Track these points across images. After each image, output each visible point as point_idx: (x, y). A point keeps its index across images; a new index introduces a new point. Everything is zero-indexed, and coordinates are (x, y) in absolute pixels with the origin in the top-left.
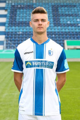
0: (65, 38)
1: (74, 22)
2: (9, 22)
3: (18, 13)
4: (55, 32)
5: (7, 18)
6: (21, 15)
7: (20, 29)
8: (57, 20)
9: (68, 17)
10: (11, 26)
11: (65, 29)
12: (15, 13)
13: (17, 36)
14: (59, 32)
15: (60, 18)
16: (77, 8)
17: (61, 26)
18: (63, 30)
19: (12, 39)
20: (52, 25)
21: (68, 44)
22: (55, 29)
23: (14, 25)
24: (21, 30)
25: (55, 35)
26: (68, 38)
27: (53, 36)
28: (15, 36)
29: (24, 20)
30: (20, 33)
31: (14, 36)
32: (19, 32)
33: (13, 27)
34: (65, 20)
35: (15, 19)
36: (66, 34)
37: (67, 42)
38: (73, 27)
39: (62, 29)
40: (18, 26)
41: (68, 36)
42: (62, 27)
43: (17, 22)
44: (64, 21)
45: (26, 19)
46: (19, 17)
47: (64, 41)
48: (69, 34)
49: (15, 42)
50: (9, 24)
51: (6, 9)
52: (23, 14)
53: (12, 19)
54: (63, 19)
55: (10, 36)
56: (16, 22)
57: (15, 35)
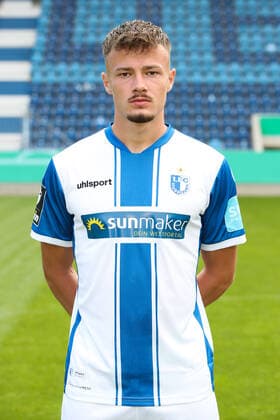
2: (47, 45)
4: (218, 85)
5: (40, 33)
6: (93, 20)
7: (84, 74)
8: (226, 40)
9: (268, 29)
10: (54, 63)
11: (257, 74)
13: (75, 99)
14: (231, 85)
15: (239, 30)
17: (242, 63)
18: (250, 78)
19: (54, 112)
20: (209, 57)
21: (265, 132)
22: (217, 74)
23: (63, 56)
24: (91, 77)
25: (218, 95)
26: (268, 107)
27: (212, 99)
28: (69, 100)
30: (88, 87)
31: (62, 98)
32: (82, 83)
33: (62, 67)
34: (257, 38)
35: (71, 35)
36: (260, 90)
39: (244, 74)
40: (81, 62)
41: (266, 98)
42: (247, 67)
43: (78, 47)
44: (251, 44)
46: (86, 26)
47: (248, 117)
48: (271, 90)
49: (66, 122)
50: (45, 54)
52: (99, 16)
53: (58, 34)
54: (251, 35)
55: (48, 98)
56: (71, 44)
57: (68, 94)
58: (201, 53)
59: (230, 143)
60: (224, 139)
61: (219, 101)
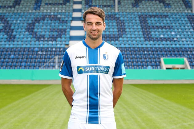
0: (160, 55)
1: (168, 35)
4: (147, 48)
8: (147, 33)
9: (160, 30)
11: (159, 45)
14: (151, 48)
15: (150, 30)
16: (169, 18)
17: (153, 41)
18: (157, 46)
20: (142, 39)
21: (165, 63)
22: (146, 45)
25: (148, 51)
26: (164, 55)
27: (146, 52)
34: (157, 33)
36: (161, 50)
37: (164, 60)
38: (168, 42)
39: (155, 44)
41: (163, 52)
42: (155, 42)
45: (109, 32)
47: (159, 58)
48: (164, 50)
54: (155, 32)
58: (140, 38)
59: (154, 67)
60: (152, 66)
61: (148, 53)
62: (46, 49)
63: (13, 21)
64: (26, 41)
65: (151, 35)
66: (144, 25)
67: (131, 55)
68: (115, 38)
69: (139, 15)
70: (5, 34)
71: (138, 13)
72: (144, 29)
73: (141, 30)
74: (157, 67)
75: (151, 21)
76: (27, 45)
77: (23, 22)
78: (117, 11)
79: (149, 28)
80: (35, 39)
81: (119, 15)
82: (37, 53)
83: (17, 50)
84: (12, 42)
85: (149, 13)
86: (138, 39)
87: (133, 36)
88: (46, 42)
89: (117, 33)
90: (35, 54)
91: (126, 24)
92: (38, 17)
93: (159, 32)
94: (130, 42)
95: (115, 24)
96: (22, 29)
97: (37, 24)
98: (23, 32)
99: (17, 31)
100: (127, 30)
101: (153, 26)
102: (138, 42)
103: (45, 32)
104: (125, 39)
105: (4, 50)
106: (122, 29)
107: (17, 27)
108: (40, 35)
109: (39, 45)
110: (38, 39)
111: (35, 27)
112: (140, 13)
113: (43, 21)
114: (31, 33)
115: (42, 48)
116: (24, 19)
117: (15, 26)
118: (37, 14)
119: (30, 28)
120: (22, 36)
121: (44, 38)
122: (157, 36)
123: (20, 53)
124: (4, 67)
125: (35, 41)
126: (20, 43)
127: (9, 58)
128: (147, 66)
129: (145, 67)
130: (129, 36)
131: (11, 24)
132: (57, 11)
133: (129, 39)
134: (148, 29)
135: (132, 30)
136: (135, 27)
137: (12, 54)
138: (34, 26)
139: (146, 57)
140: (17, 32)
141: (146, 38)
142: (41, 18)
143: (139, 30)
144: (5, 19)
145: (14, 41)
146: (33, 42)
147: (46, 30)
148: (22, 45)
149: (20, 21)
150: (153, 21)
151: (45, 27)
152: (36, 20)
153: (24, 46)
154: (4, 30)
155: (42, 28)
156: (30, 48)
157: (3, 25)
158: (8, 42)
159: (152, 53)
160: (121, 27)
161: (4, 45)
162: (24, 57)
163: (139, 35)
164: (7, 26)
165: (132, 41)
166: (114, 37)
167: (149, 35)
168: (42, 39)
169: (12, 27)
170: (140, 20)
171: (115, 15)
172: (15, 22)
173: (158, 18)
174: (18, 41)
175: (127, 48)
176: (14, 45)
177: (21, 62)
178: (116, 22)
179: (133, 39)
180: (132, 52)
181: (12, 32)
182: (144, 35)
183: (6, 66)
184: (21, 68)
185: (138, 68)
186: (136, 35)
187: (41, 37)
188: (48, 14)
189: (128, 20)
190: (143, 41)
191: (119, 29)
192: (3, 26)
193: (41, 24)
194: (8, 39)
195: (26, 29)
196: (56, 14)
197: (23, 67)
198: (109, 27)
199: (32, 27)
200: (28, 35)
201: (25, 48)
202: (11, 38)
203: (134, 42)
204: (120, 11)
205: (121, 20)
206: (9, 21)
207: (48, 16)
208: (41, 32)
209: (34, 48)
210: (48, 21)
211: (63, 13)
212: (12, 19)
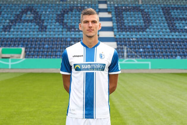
3: (125, 16)
4: (174, 39)
5: (113, 22)
6: (129, 18)
7: (132, 35)
9: (183, 22)
12: (121, 15)
13: (131, 43)
14: (178, 39)
15: (175, 22)
17: (179, 32)
18: (183, 37)
20: (168, 30)
23: (123, 30)
24: (134, 36)
25: (175, 42)
27: (173, 43)
29: (134, 24)
30: (134, 39)
32: (132, 38)
33: (124, 33)
34: (181, 24)
35: (124, 23)
39: (180, 36)
40: (130, 32)
42: (181, 33)
43: (127, 27)
44: (180, 26)
45: (136, 23)
46: (128, 20)
50: (118, 29)
51: (108, 10)
52: (131, 17)
53: (120, 23)
54: (179, 23)
55: (123, 43)
56: (125, 26)
57: (129, 42)
58: (166, 29)
59: (183, 57)
60: (181, 56)
61: (175, 44)
62: (77, 39)
63: (42, 12)
64: (58, 32)
65: (176, 27)
66: (168, 16)
67: (160, 45)
68: (142, 29)
69: (162, 7)
70: (37, 25)
71: (161, 5)
72: (168, 21)
73: (166, 22)
74: (185, 57)
75: (174, 13)
76: (59, 35)
77: (52, 13)
78: (140, 3)
79: (173, 19)
80: (66, 30)
81: (144, 7)
82: (70, 43)
83: (50, 40)
84: (44, 32)
85: (171, 5)
86: (164, 30)
87: (159, 27)
88: (77, 33)
89: (144, 24)
90: (69, 44)
91: (151, 16)
92: (66, 8)
93: (183, 24)
94: (157, 33)
95: (140, 15)
96: (52, 20)
97: (66, 15)
98: (53, 22)
99: (47, 21)
100: (153, 21)
101: (177, 18)
102: (164, 33)
103: (75, 23)
104: (152, 30)
105: (37, 40)
106: (148, 20)
107: (47, 18)
108: (71, 26)
109: (71, 35)
110: (69, 29)
111: (65, 18)
112: (162, 6)
113: (71, 13)
114: (61, 23)
115: (74, 38)
116: (53, 10)
117: (45, 17)
118: (65, 5)
119: (60, 19)
120: (53, 27)
121: (74, 28)
122: (182, 27)
123: (54, 43)
124: (40, 56)
125: (66, 32)
126: (52, 33)
127: (43, 48)
128: (176, 56)
129: (174, 57)
130: (155, 27)
131: (41, 15)
132: (83, 3)
133: (155, 30)
134: (172, 21)
135: (157, 21)
136: (160, 18)
137: (46, 44)
138: (63, 17)
139: (174, 47)
140: (47, 23)
141: (172, 30)
142: (69, 9)
143: (164, 21)
144: (34, 10)
145: (46, 31)
146: (64, 33)
147: (75, 21)
148: (55, 35)
149: (49, 12)
150: (176, 13)
151: (73, 18)
152: (64, 12)
153: (57, 36)
154: (34, 20)
155: (71, 19)
156: (62, 38)
157: (33, 15)
158: (40, 32)
159: (179, 44)
160: (146, 19)
161: (37, 36)
162: (57, 47)
163: (165, 26)
164: (37, 17)
165: (159, 32)
166: (141, 27)
167: (174, 27)
168: (73, 30)
169: (43, 18)
170: (164, 12)
171: (140, 7)
172: (44, 13)
173: (180, 10)
174: (50, 32)
175: (155, 39)
176: (46, 35)
177: (56, 52)
178: (141, 13)
179: (159, 30)
180: (161, 42)
181: (43, 23)
182: (169, 26)
183: (42, 55)
184: (56, 57)
185: (167, 57)
186: (162, 27)
187: (71, 27)
188: (76, 5)
189: (152, 12)
190: (169, 32)
191: (145, 21)
192: (33, 17)
193: (70, 15)
194: (40, 29)
195: (56, 20)
196: (83, 5)
197: (58, 56)
198: (135, 19)
199: (62, 18)
200: (59, 26)
201: (57, 38)
202: (43, 28)
203: (161, 33)
204: (143, 3)
205: (145, 12)
206: (38, 12)
207: (75, 8)
208: (71, 23)
209: (66, 38)
210: (76, 12)
211: (90, 4)
212: (41, 10)
